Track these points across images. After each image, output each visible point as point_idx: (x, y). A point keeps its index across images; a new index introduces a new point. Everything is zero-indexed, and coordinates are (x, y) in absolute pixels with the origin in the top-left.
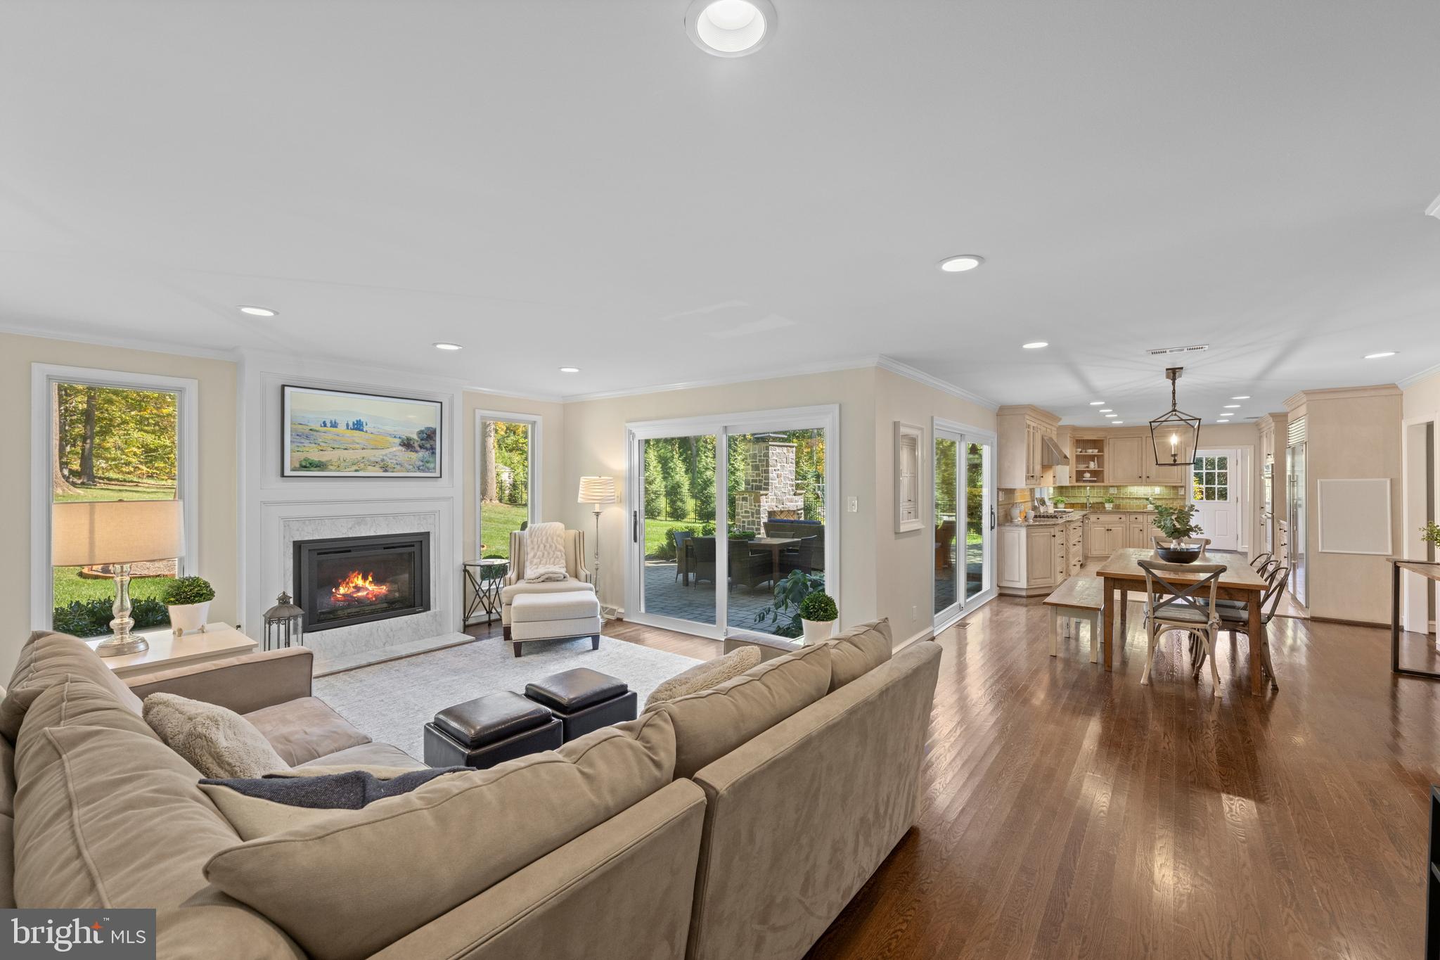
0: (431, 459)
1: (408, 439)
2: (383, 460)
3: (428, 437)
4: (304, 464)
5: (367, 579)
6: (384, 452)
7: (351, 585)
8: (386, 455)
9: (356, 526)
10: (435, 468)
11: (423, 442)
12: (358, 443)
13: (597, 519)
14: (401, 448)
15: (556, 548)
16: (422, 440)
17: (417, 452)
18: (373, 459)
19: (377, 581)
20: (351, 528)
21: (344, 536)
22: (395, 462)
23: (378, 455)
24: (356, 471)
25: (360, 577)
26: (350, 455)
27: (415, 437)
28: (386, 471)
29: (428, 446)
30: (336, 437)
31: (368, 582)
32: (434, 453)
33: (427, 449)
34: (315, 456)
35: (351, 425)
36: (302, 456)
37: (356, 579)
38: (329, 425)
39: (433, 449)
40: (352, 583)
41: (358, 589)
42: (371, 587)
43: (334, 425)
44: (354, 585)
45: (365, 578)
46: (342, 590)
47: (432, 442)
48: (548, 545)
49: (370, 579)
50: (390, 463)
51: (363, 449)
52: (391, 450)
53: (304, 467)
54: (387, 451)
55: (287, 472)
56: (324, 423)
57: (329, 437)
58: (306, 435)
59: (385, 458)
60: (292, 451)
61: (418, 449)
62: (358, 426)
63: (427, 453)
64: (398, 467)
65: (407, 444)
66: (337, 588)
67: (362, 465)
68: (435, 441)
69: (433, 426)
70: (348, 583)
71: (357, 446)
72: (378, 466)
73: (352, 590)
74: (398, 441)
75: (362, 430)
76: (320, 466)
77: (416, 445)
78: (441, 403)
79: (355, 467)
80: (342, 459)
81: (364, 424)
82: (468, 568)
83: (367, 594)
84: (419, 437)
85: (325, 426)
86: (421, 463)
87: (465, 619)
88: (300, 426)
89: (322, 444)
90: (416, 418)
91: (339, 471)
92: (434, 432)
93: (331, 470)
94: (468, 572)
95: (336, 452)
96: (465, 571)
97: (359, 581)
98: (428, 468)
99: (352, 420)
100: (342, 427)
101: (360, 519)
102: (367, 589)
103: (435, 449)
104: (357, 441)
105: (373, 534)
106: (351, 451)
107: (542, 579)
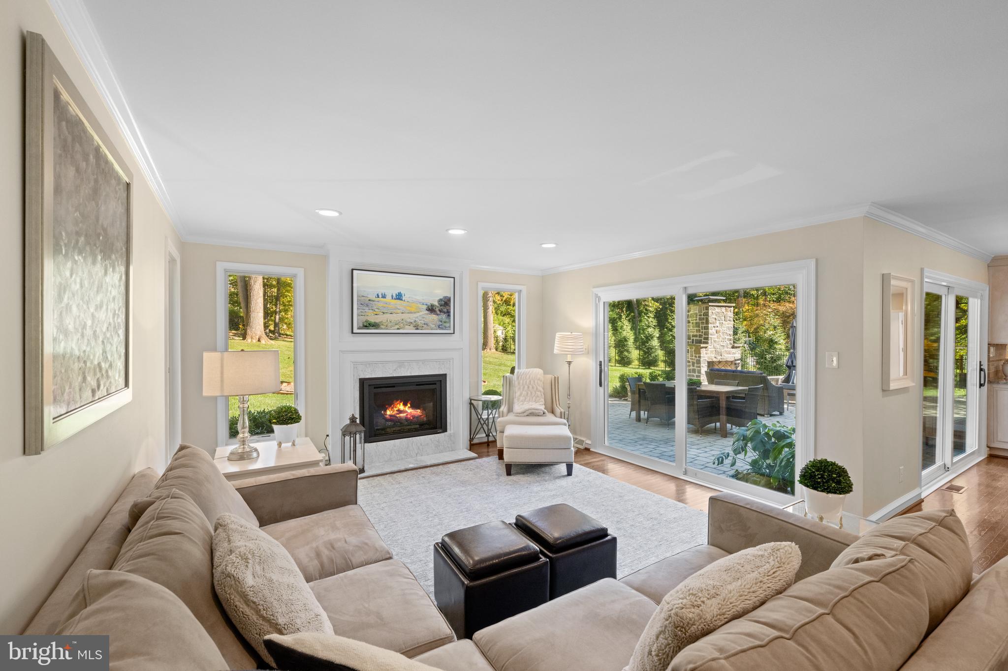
0: (447, 320)
1: (432, 306)
2: (415, 321)
3: (445, 303)
4: (365, 324)
5: (407, 405)
6: (415, 315)
7: (395, 409)
8: (417, 317)
9: (399, 369)
10: (450, 327)
11: (442, 307)
12: (399, 309)
13: (569, 367)
14: (427, 312)
15: (537, 389)
16: (441, 306)
17: (438, 315)
18: (409, 320)
19: (413, 407)
20: (395, 370)
21: (391, 376)
22: (423, 322)
23: (412, 317)
24: (398, 329)
25: (402, 404)
26: (394, 318)
27: (436, 303)
28: (417, 329)
29: (445, 310)
30: (385, 305)
31: (407, 407)
32: (449, 316)
33: (444, 313)
34: (373, 319)
35: (394, 296)
36: (364, 319)
37: (398, 405)
38: (380, 296)
39: (448, 312)
40: (396, 407)
41: (400, 411)
42: (410, 411)
43: (384, 296)
44: (397, 409)
45: (405, 405)
46: (389, 412)
47: (448, 307)
48: (531, 386)
49: (409, 405)
50: (420, 323)
51: (402, 313)
52: (421, 313)
53: (365, 327)
54: (418, 315)
55: (355, 330)
56: (378, 295)
57: (380, 305)
58: (366, 303)
59: (417, 319)
60: (358, 315)
61: (439, 312)
62: (399, 297)
63: (444, 315)
64: (425, 326)
65: (431, 309)
66: (385, 411)
67: (402, 325)
68: (450, 306)
69: (449, 296)
70: (393, 408)
71: (399, 311)
72: (412, 326)
73: (396, 412)
74: (425, 307)
75: (402, 300)
76: (375, 325)
77: (437, 310)
78: (454, 278)
79: (397, 327)
80: (389, 321)
81: (403, 295)
82: (472, 401)
83: (407, 415)
84: (439, 304)
85: (378, 297)
86: (441, 323)
87: (471, 440)
88: (363, 298)
89: (376, 310)
90: (437, 290)
91: (387, 329)
92: (449, 300)
93: (382, 329)
94: (473, 404)
95: (385, 315)
96: (471, 404)
97: (401, 407)
98: (445, 327)
99: (395, 293)
100: (389, 297)
101: (401, 364)
102: (406, 412)
103: (450, 312)
104: (399, 307)
105: (409, 375)
106: (394, 315)
107: (526, 414)
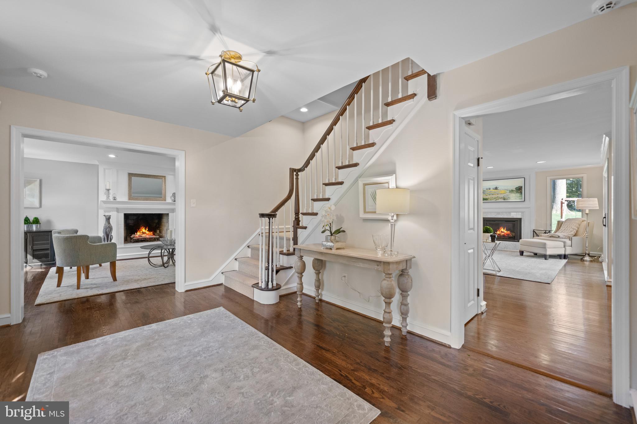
0: (521, 196)
1: (512, 190)
2: (504, 197)
6: (504, 195)
7: (500, 231)
8: (505, 195)
11: (518, 190)
13: (587, 216)
14: (510, 193)
19: (507, 230)
20: (496, 215)
22: (508, 197)
23: (502, 196)
24: (496, 200)
25: (503, 228)
26: (494, 196)
27: (514, 189)
28: (505, 200)
30: (490, 192)
32: (522, 193)
33: (519, 192)
34: (485, 197)
35: (494, 188)
38: (488, 189)
41: (502, 232)
42: (506, 232)
43: (490, 189)
47: (521, 190)
49: (505, 229)
50: (506, 197)
51: (498, 194)
54: (505, 194)
57: (488, 192)
62: (496, 188)
63: (519, 194)
65: (512, 192)
66: (497, 232)
67: (497, 199)
69: (521, 185)
71: (496, 194)
72: (502, 199)
74: (508, 191)
76: (487, 199)
77: (515, 191)
78: (524, 178)
80: (492, 197)
81: (498, 188)
82: (535, 231)
83: (505, 234)
84: (516, 189)
85: (487, 189)
86: (517, 197)
90: (519, 183)
91: (491, 200)
92: (521, 187)
94: (535, 232)
95: (491, 195)
96: (534, 231)
97: (502, 230)
100: (492, 190)
101: (498, 213)
104: (496, 192)
105: (502, 217)
106: (494, 195)
107: (549, 236)
